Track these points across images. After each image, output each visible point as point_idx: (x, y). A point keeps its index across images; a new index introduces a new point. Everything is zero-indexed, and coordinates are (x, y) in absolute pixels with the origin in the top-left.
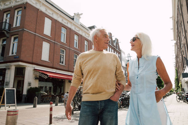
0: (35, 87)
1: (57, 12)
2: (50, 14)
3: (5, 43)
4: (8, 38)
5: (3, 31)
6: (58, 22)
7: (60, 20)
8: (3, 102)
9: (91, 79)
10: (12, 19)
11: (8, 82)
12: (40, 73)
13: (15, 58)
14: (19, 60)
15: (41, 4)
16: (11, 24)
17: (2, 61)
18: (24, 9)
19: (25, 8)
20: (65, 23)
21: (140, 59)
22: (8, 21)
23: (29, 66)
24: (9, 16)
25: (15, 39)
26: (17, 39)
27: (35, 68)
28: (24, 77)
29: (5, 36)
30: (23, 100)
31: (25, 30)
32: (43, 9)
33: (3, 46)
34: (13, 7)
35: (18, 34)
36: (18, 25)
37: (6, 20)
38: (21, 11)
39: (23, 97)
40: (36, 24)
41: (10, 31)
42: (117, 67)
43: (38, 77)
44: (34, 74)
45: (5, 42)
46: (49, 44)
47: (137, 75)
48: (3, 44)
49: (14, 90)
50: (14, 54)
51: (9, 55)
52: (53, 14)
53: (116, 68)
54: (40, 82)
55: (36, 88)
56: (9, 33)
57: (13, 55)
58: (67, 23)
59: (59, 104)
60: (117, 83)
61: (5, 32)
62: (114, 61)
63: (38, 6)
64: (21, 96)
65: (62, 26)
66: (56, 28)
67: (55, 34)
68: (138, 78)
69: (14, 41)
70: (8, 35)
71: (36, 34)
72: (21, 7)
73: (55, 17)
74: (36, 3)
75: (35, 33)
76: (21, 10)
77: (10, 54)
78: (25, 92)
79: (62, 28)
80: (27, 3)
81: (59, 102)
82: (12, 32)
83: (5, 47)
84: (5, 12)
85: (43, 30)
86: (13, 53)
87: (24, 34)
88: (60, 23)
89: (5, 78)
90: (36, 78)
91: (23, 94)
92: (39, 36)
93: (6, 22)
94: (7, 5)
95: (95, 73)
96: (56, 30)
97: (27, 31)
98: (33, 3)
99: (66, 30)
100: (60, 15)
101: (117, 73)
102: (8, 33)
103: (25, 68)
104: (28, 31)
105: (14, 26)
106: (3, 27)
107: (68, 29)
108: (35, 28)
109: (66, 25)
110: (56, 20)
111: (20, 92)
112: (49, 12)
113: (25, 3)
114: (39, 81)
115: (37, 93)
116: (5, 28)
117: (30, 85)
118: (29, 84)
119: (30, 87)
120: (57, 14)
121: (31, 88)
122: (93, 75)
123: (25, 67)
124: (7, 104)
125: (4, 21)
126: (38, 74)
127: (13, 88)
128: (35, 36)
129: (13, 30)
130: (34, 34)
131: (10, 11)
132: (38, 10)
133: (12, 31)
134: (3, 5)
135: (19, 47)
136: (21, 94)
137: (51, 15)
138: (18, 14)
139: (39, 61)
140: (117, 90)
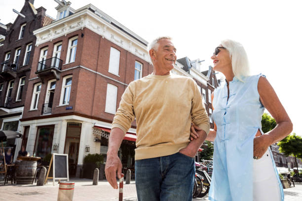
0: (95, 153)
1: (129, 39)
2: (118, 42)
3: (54, 87)
4: (58, 80)
5: (52, 71)
6: (130, 53)
7: (132, 50)
8: (51, 175)
9: (149, 121)
10: (64, 52)
11: (57, 145)
12: (103, 132)
13: (67, 109)
14: (73, 113)
15: (105, 28)
16: (63, 59)
17: (50, 114)
18: (81, 37)
19: (82, 35)
20: (141, 55)
21: (230, 83)
22: (58, 57)
23: (86, 122)
24: (60, 48)
25: (68, 80)
26: (71, 82)
27: (96, 125)
28: (79, 139)
29: (55, 77)
30: (78, 173)
31: (82, 68)
32: (107, 35)
33: (51, 93)
34: (66, 35)
35: (72, 74)
36: (72, 61)
37: (57, 55)
38: (77, 41)
39: (78, 169)
40: (98, 58)
41: (61, 69)
42: (194, 100)
43: (100, 138)
44: (94, 133)
45: (55, 85)
46: (116, 88)
47: (225, 109)
48: (52, 89)
49: (66, 156)
50: (67, 104)
51: (58, 105)
52: (122, 42)
53: (192, 102)
54: (102, 147)
55: (97, 155)
56: (60, 72)
57: (64, 105)
58: (144, 55)
59: (131, 182)
60: (193, 128)
61: (55, 72)
62: (189, 91)
63: (100, 32)
64: (75, 167)
65: (136, 60)
66: (126, 62)
67: (126, 72)
68: (226, 114)
69: (66, 84)
70: (58, 76)
71: (97, 73)
72: (77, 35)
73: (125, 46)
74: (98, 27)
75: (96, 71)
76: (76, 39)
77: (61, 104)
78: (80, 162)
79: (136, 62)
80: (85, 28)
81: (131, 179)
82: (64, 72)
83: (54, 93)
84: (55, 44)
85: (108, 67)
86: (64, 102)
87: (80, 73)
88: (133, 54)
89: (53, 139)
90: (97, 141)
91: (78, 164)
92: (101, 76)
93: (56, 57)
94: (58, 33)
95: (156, 112)
96: (126, 65)
97: (84, 69)
98: (94, 28)
99: (142, 65)
100: (133, 44)
101: (194, 111)
102: (58, 72)
103: (81, 124)
104: (86, 70)
105: (67, 62)
106: (52, 65)
107: (144, 64)
108: (95, 63)
109: (142, 57)
110: (127, 51)
111: (73, 162)
112: (116, 40)
113: (82, 29)
114: (102, 145)
115: (98, 163)
116: (54, 66)
117: (88, 151)
118: (87, 149)
119: (88, 153)
120: (129, 41)
121: (89, 155)
122: (152, 115)
123: (81, 122)
124: (56, 177)
125: (54, 55)
126: (100, 134)
127: (64, 153)
128: (96, 76)
129: (65, 68)
130: (94, 73)
131: (61, 41)
132: (101, 37)
133: (64, 70)
134: (53, 34)
135: (74, 92)
136: (74, 165)
137: (119, 44)
138: (72, 45)
139: (102, 114)
140: (192, 139)
